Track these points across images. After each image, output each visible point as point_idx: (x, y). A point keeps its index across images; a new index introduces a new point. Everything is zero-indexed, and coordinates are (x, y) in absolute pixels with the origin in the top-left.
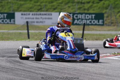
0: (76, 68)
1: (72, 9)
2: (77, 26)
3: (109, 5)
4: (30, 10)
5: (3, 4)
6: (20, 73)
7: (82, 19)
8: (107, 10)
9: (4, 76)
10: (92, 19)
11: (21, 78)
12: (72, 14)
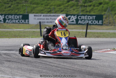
1: (76, 11)
2: (81, 26)
3: (107, 8)
4: (42, 12)
5: (19, 7)
7: (85, 20)
8: (106, 13)
9: (25, 67)
10: (93, 20)
12: (76, 16)
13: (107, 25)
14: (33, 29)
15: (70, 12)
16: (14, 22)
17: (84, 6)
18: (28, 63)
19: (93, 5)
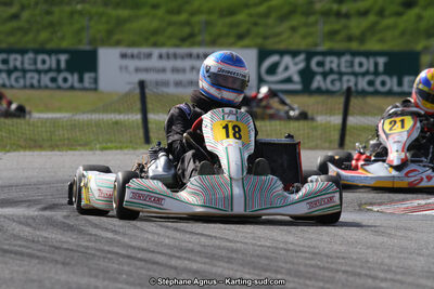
1: (304, 37)
2: (321, 99)
4: (153, 39)
5: (54, 18)
7: (341, 74)
9: (57, 277)
10: (376, 73)
11: (120, 286)
12: (302, 57)
14: (113, 111)
15: (277, 39)
16: (35, 82)
17: (338, 15)
18: (72, 258)
19: (376, 8)
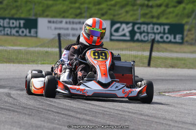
0: (142, 112)
1: (132, 16)
2: (139, 44)
3: (193, 11)
4: (63, 15)
5: (18, 4)
6: (52, 117)
7: (148, 33)
8: (190, 20)
9: (26, 121)
10: (164, 33)
11: (55, 125)
12: (130, 25)
13: (191, 44)
14: (46, 47)
15: (120, 16)
16: (9, 32)
17: (148, 6)
19: (165, 4)
